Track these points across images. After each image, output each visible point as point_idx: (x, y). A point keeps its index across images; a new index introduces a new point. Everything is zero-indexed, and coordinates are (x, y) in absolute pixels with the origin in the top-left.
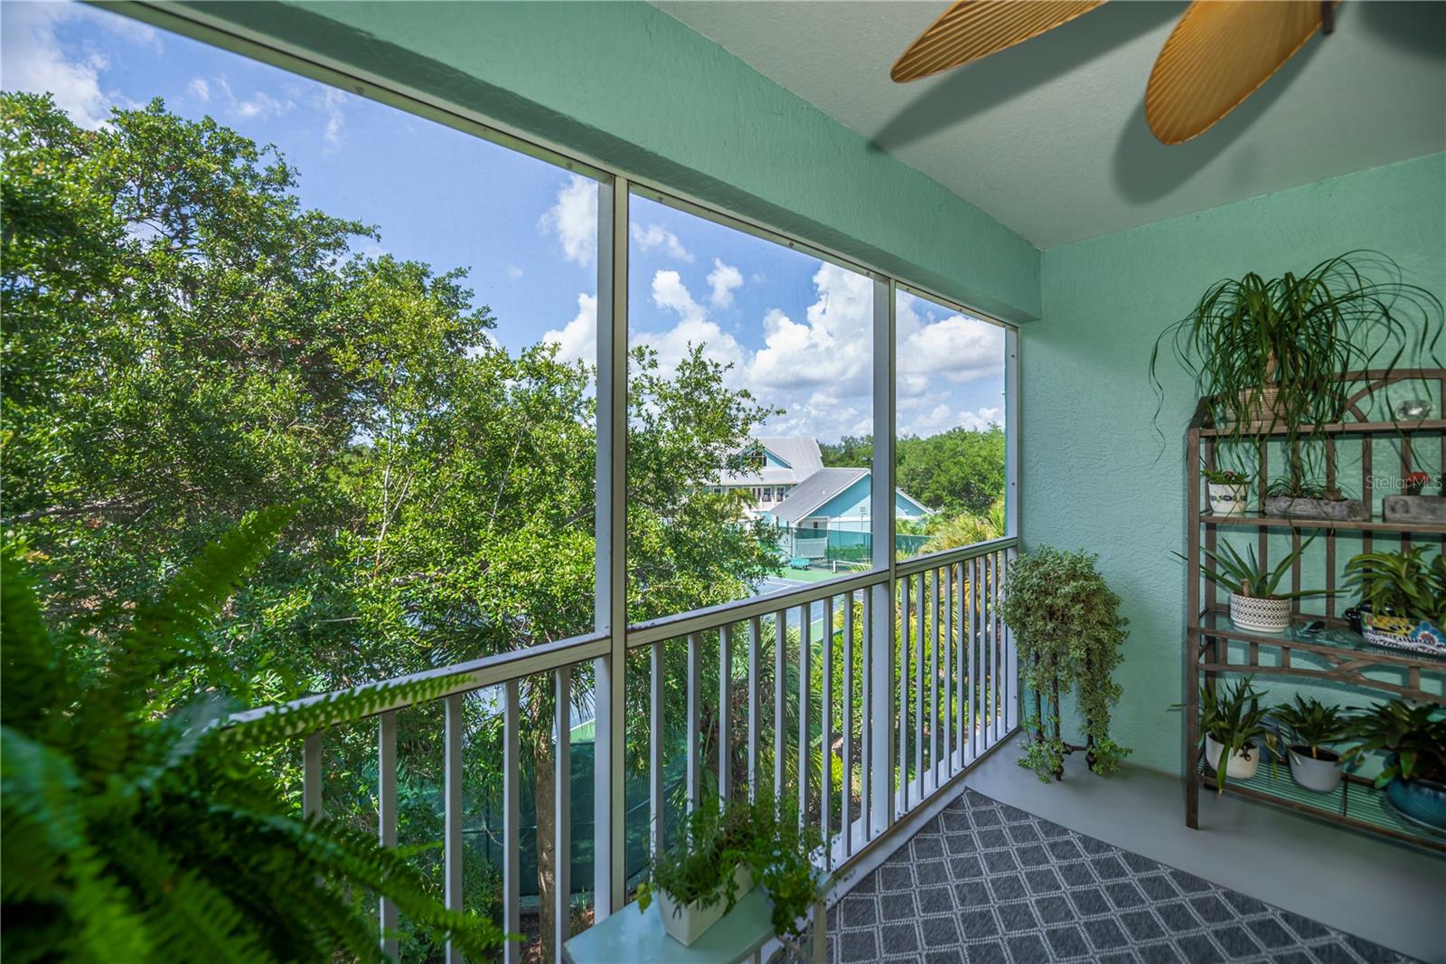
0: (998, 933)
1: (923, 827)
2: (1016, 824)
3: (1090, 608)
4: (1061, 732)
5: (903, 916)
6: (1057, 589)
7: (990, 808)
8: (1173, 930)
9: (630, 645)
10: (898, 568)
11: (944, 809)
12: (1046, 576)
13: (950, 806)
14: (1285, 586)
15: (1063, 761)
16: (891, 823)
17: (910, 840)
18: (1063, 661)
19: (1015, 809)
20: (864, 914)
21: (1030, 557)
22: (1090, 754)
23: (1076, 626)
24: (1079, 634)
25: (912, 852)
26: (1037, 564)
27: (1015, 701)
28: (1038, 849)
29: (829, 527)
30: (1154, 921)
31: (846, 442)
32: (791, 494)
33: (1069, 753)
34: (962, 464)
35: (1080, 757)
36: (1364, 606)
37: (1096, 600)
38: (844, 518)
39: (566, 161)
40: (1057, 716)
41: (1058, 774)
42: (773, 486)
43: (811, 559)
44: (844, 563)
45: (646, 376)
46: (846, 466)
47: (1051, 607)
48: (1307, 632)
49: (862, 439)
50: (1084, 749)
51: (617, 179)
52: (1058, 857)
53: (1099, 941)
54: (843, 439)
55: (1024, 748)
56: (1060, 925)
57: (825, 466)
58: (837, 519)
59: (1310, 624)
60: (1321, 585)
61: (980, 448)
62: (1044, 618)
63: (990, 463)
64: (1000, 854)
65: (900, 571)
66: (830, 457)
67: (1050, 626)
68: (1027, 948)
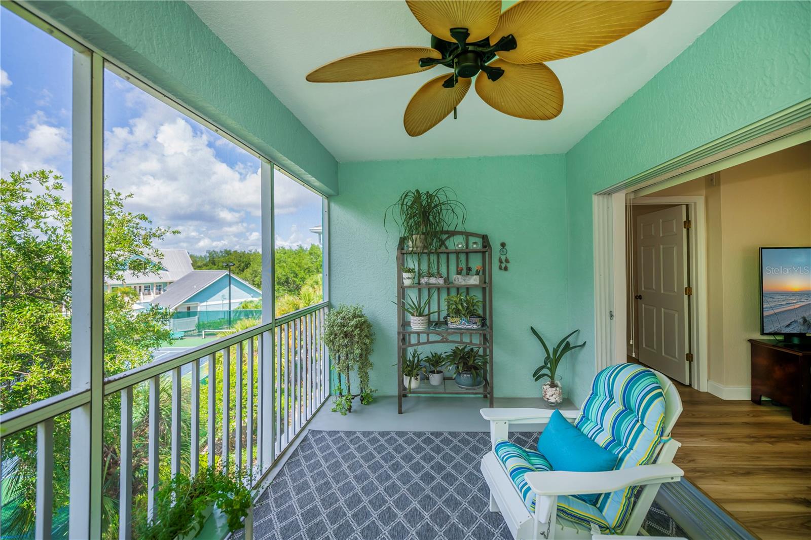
0: (333, 488)
1: (291, 456)
2: (334, 438)
3: (362, 330)
4: (351, 391)
5: (286, 502)
6: (348, 323)
7: (322, 435)
8: (398, 454)
9: (106, 392)
10: (277, 321)
11: (300, 444)
12: (343, 318)
13: (303, 441)
14: (426, 312)
15: (351, 403)
16: (273, 461)
17: (284, 465)
18: (351, 356)
19: (332, 431)
20: (264, 512)
21: (336, 310)
22: (362, 396)
23: (356, 339)
24: (358, 342)
25: (286, 470)
26: (339, 313)
27: (328, 382)
28: (345, 445)
29: (199, 309)
30: (392, 454)
31: (210, 254)
32: (168, 289)
33: (353, 399)
34: (284, 268)
35: (358, 399)
36: (448, 315)
37: (364, 326)
38: (210, 302)
39: (48, 26)
40: (349, 382)
41: (350, 410)
42: (152, 284)
43: (185, 332)
44: (212, 331)
45: (50, 196)
46: (210, 269)
47: (346, 332)
48: (433, 327)
49: (221, 252)
50: (359, 395)
51: (94, 54)
52: (354, 445)
53: (374, 471)
54: (207, 251)
55: (334, 403)
56: (358, 472)
57: (195, 269)
58: (205, 304)
59: (434, 324)
60: (436, 310)
61: (294, 258)
62: (343, 338)
63: (299, 267)
64: (329, 454)
65: (278, 323)
66: (198, 264)
67: (346, 341)
68: (346, 488)
